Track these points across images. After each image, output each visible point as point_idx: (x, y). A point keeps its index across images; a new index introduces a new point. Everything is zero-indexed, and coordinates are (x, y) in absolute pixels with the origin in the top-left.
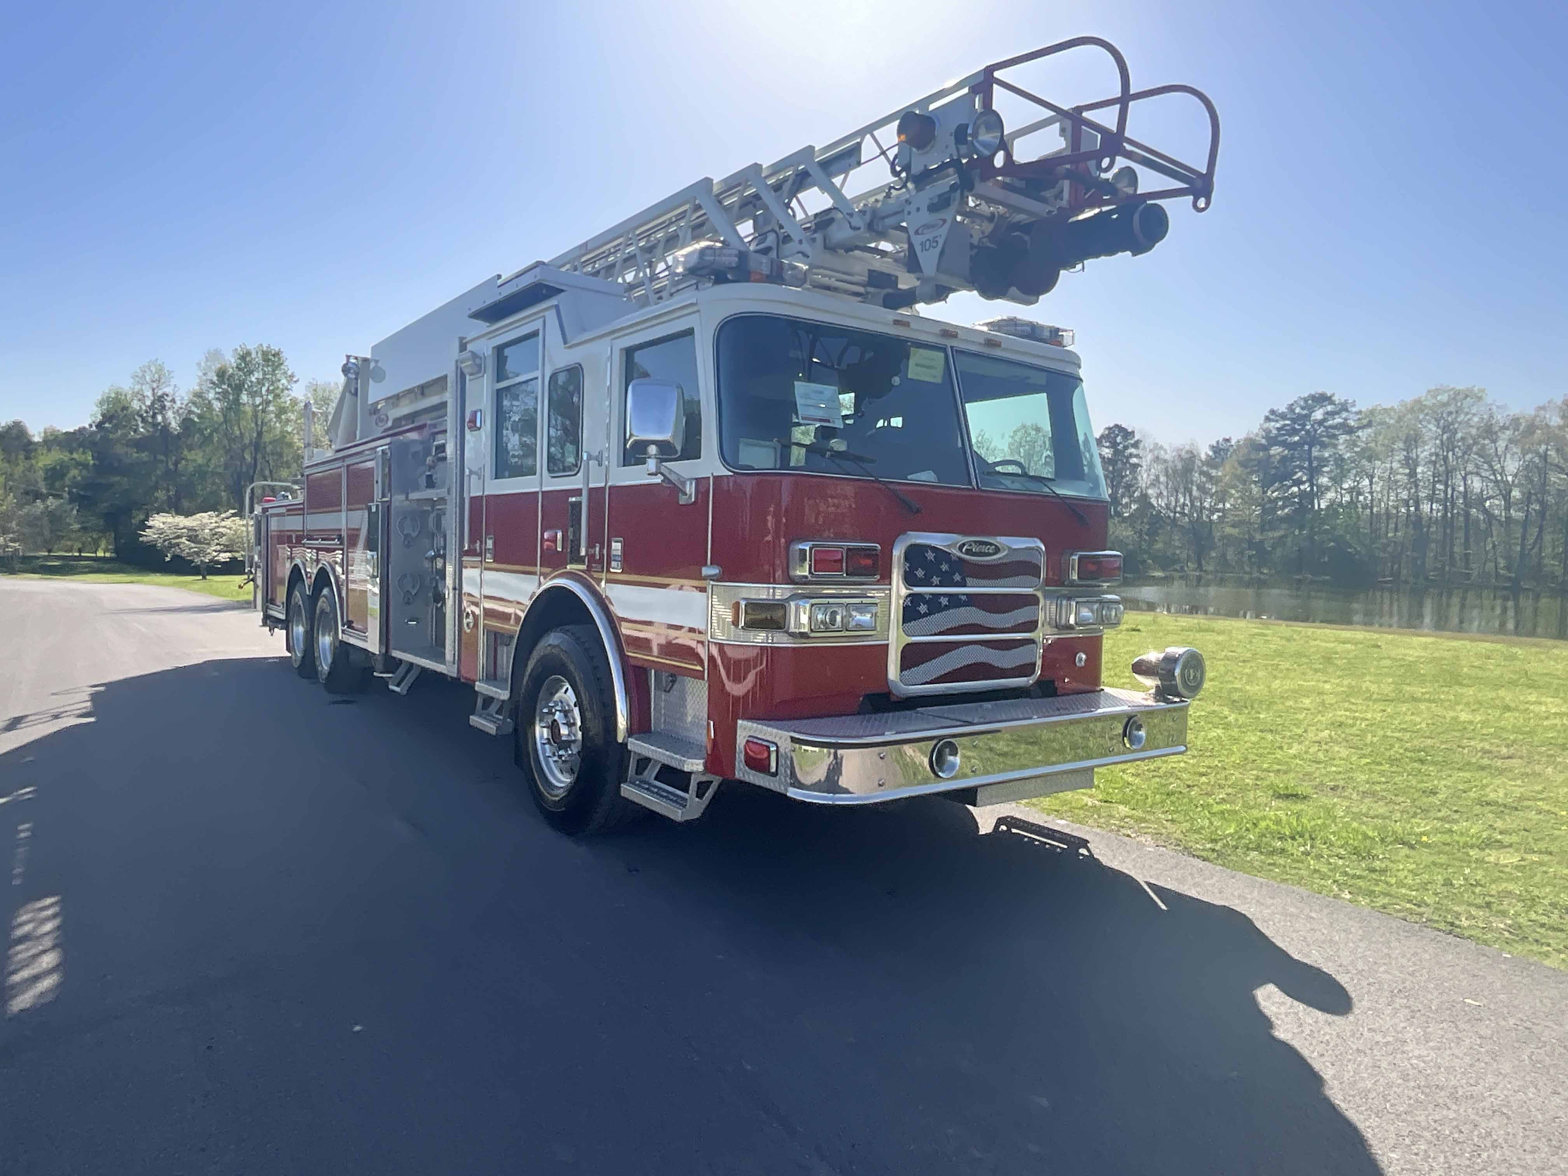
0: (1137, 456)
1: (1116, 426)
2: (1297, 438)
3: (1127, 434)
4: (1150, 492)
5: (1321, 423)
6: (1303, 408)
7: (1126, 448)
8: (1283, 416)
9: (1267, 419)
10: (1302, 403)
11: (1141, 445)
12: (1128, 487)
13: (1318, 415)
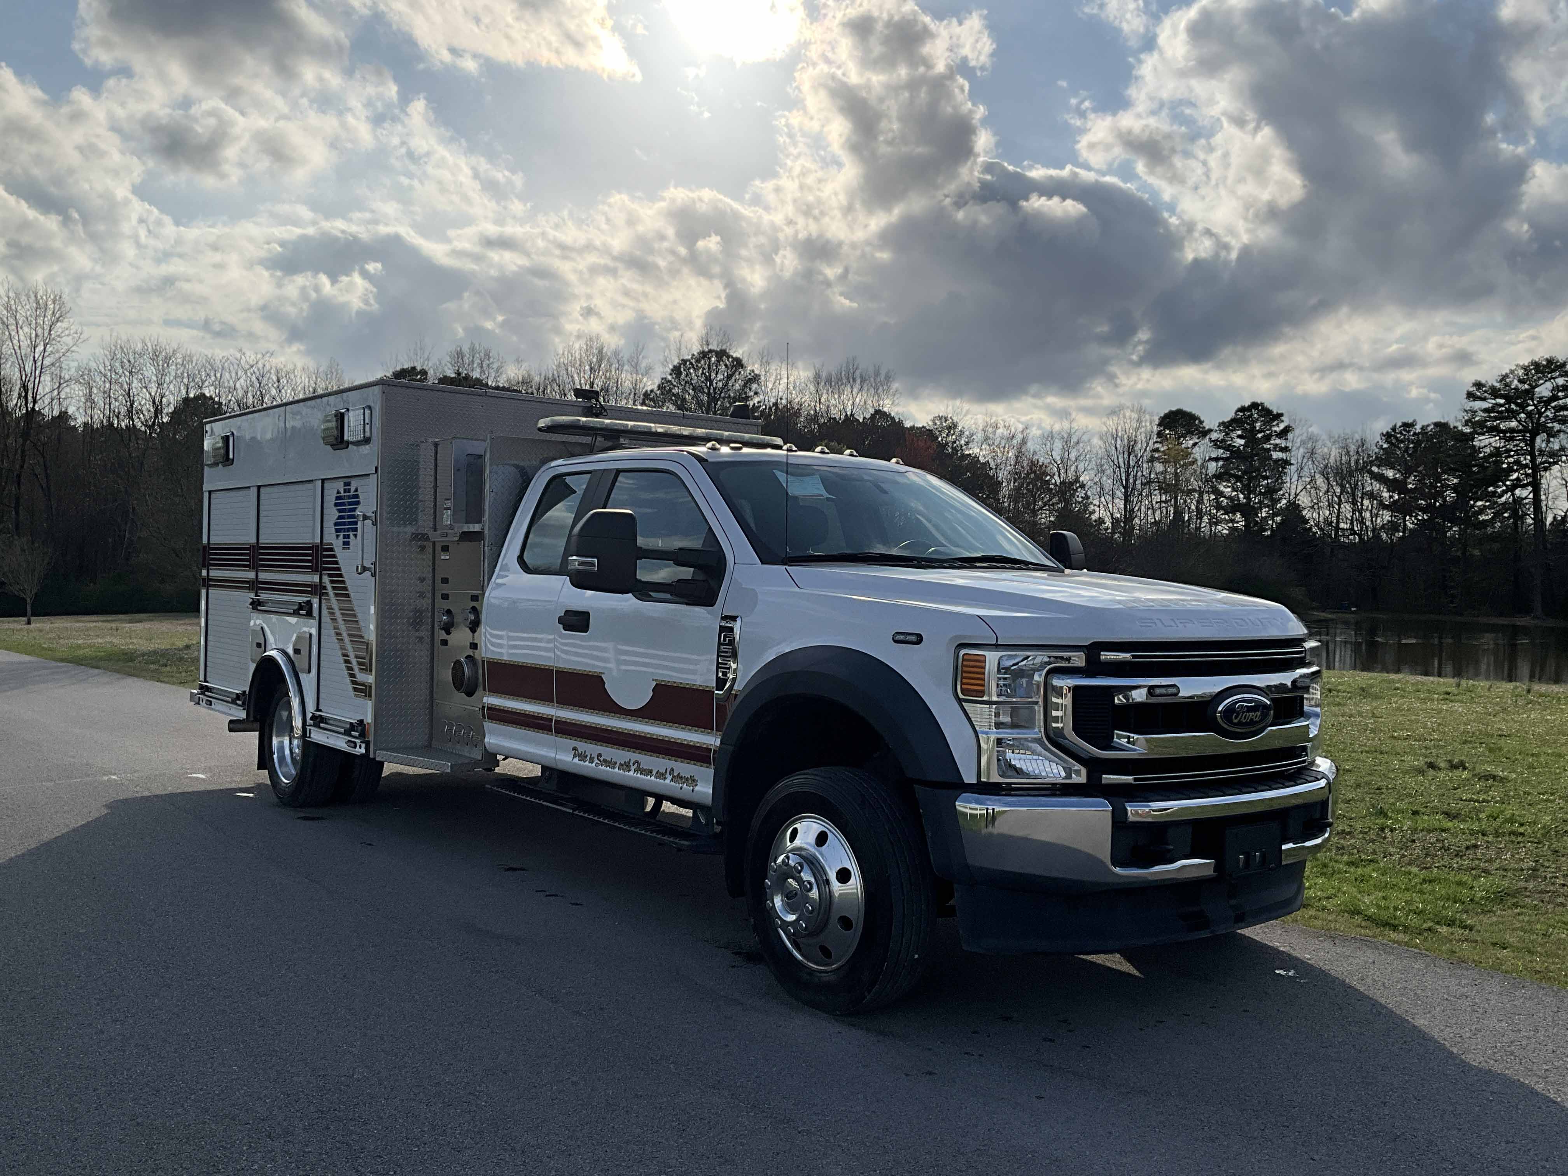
0: (1285, 449)
1: (1255, 405)
2: (1514, 424)
3: (1271, 416)
4: (1304, 500)
5: (1548, 402)
6: (1521, 381)
7: (1267, 438)
8: (1495, 393)
9: (1470, 396)
10: (1521, 372)
11: (1290, 436)
12: (1271, 491)
13: (1544, 390)
